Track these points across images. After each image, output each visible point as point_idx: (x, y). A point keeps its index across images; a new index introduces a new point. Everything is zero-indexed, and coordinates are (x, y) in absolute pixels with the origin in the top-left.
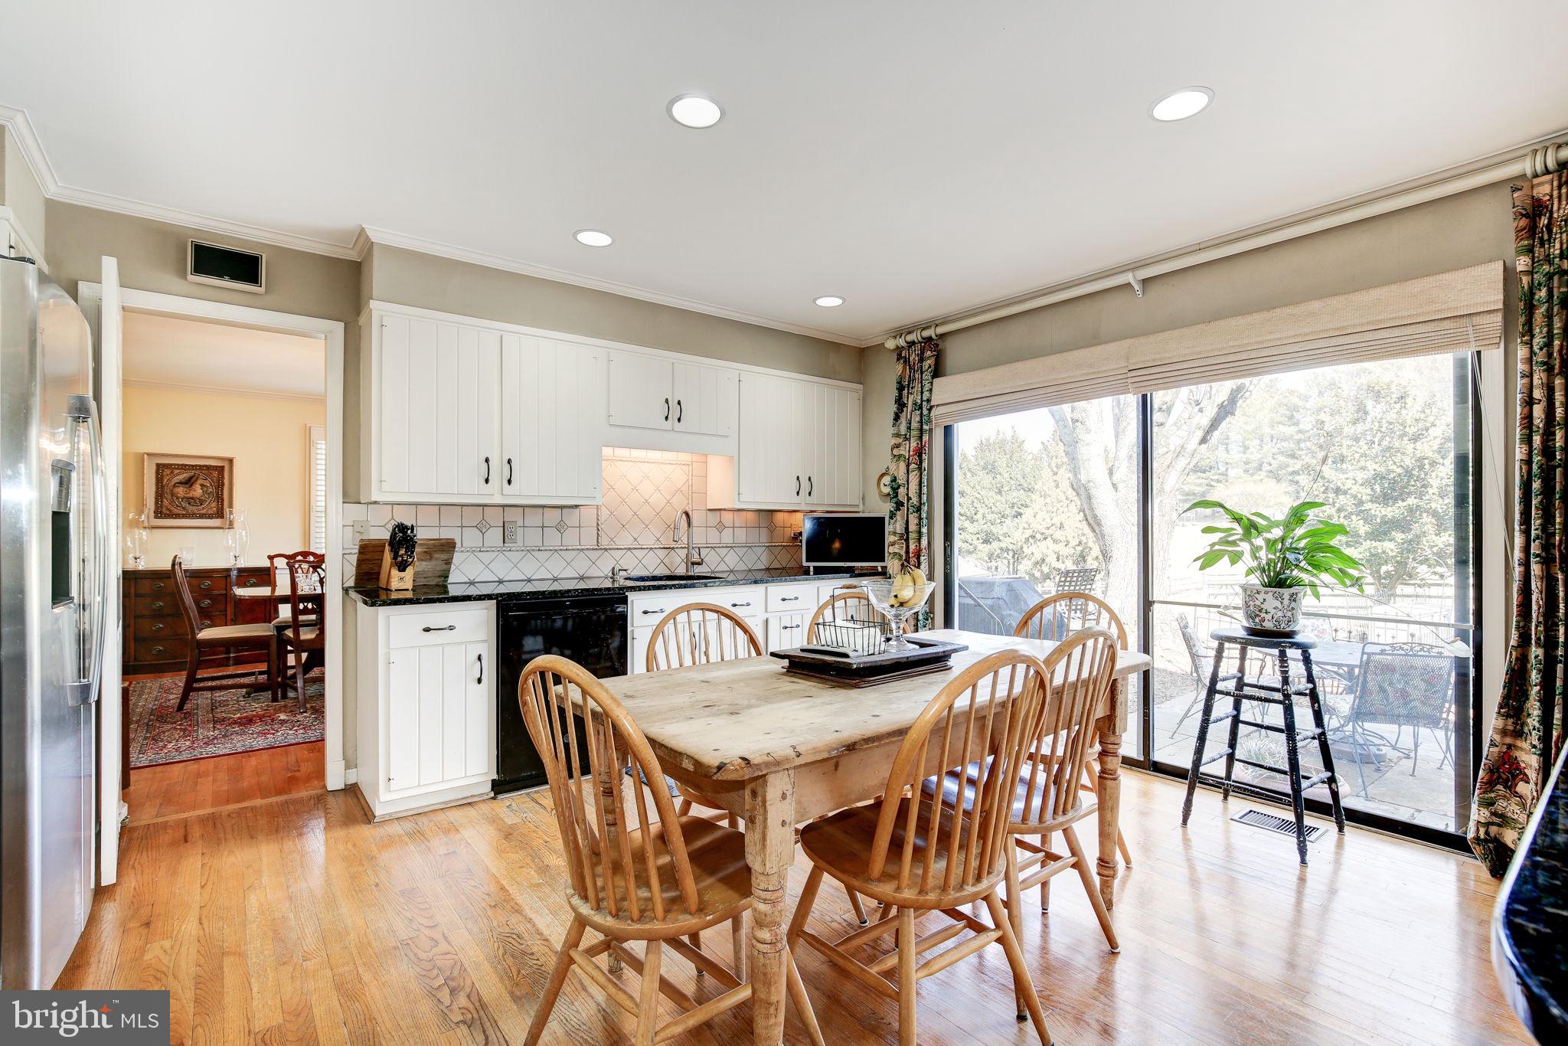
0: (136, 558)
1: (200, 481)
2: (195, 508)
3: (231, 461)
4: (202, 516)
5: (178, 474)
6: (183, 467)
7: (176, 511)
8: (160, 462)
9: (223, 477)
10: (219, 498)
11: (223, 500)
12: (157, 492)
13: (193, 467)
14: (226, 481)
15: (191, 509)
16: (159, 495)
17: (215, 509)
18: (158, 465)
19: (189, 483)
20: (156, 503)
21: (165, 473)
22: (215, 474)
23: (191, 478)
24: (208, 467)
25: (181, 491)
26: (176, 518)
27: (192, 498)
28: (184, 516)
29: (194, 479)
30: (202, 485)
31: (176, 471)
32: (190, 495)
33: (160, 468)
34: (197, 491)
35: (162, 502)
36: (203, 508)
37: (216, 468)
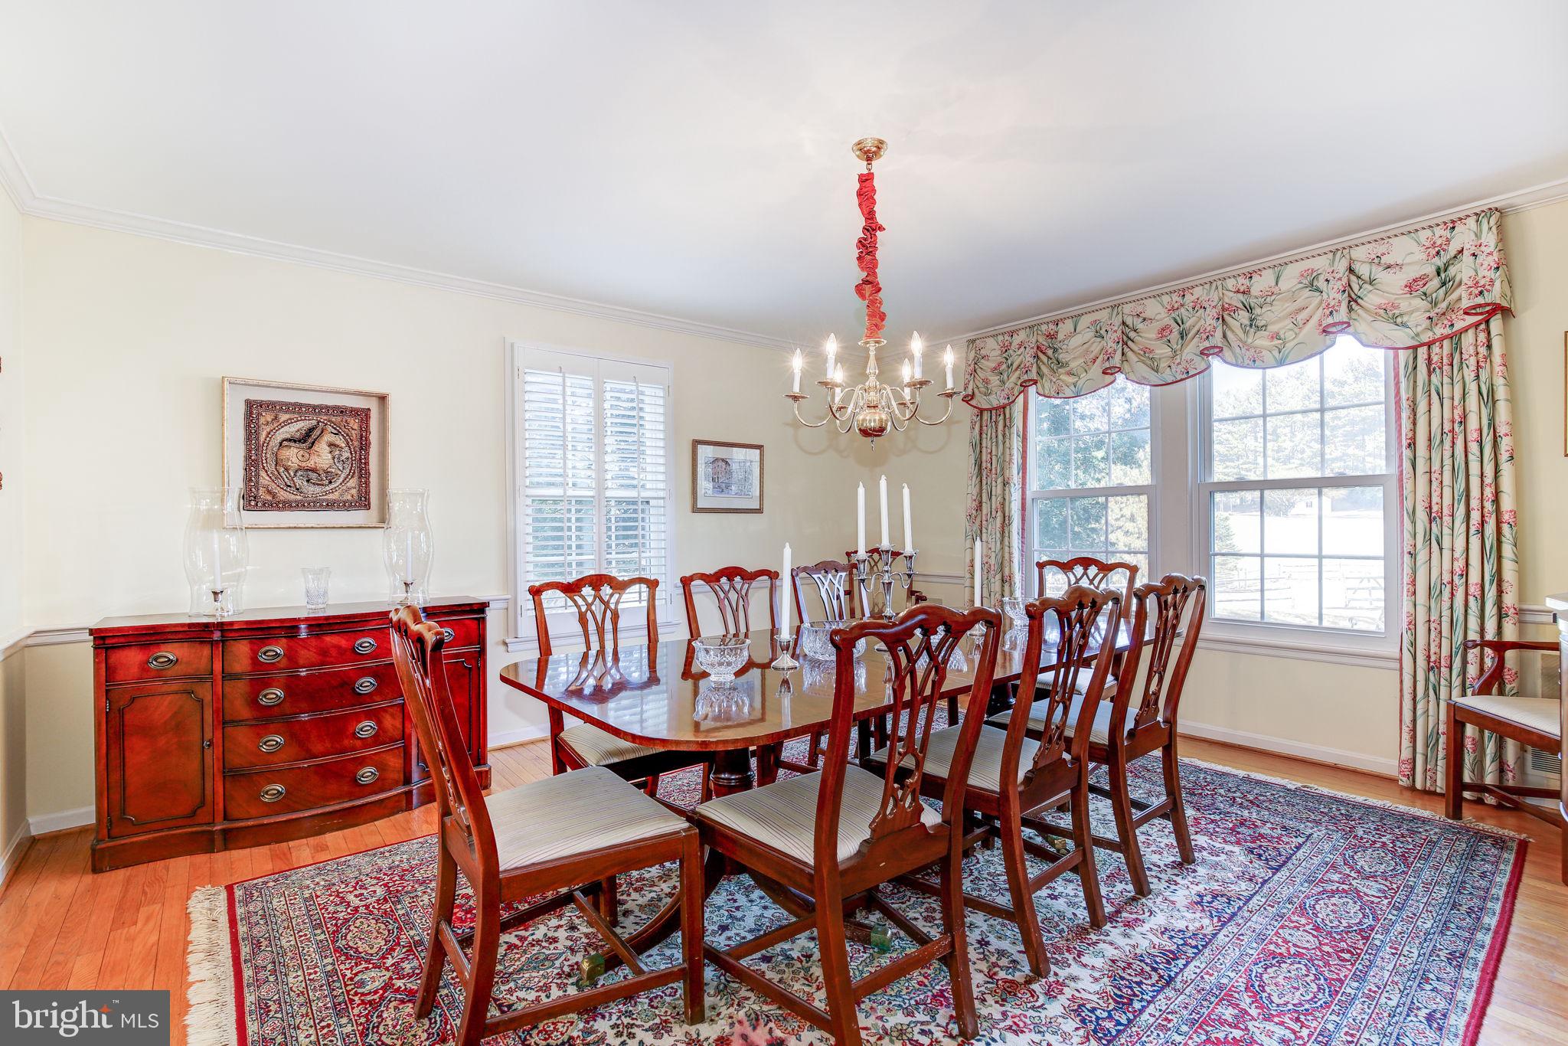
0: (215, 593)
1: (328, 437)
2: (318, 489)
3: (383, 399)
4: (331, 506)
5: (287, 423)
6: (297, 408)
7: (283, 495)
8: (252, 398)
9: (367, 430)
10: (362, 472)
11: (368, 474)
12: (248, 457)
13: (316, 409)
14: (374, 438)
15: (311, 490)
16: (252, 464)
17: (354, 492)
18: (250, 405)
19: (307, 439)
20: (248, 479)
21: (262, 420)
22: (354, 423)
23: (311, 430)
24: (342, 411)
25: (293, 456)
26: (284, 509)
27: (314, 470)
28: (300, 506)
29: (317, 432)
30: (331, 445)
31: (284, 417)
32: (311, 464)
33: (253, 409)
34: (322, 457)
35: (257, 475)
36: (332, 491)
37: (355, 412)
